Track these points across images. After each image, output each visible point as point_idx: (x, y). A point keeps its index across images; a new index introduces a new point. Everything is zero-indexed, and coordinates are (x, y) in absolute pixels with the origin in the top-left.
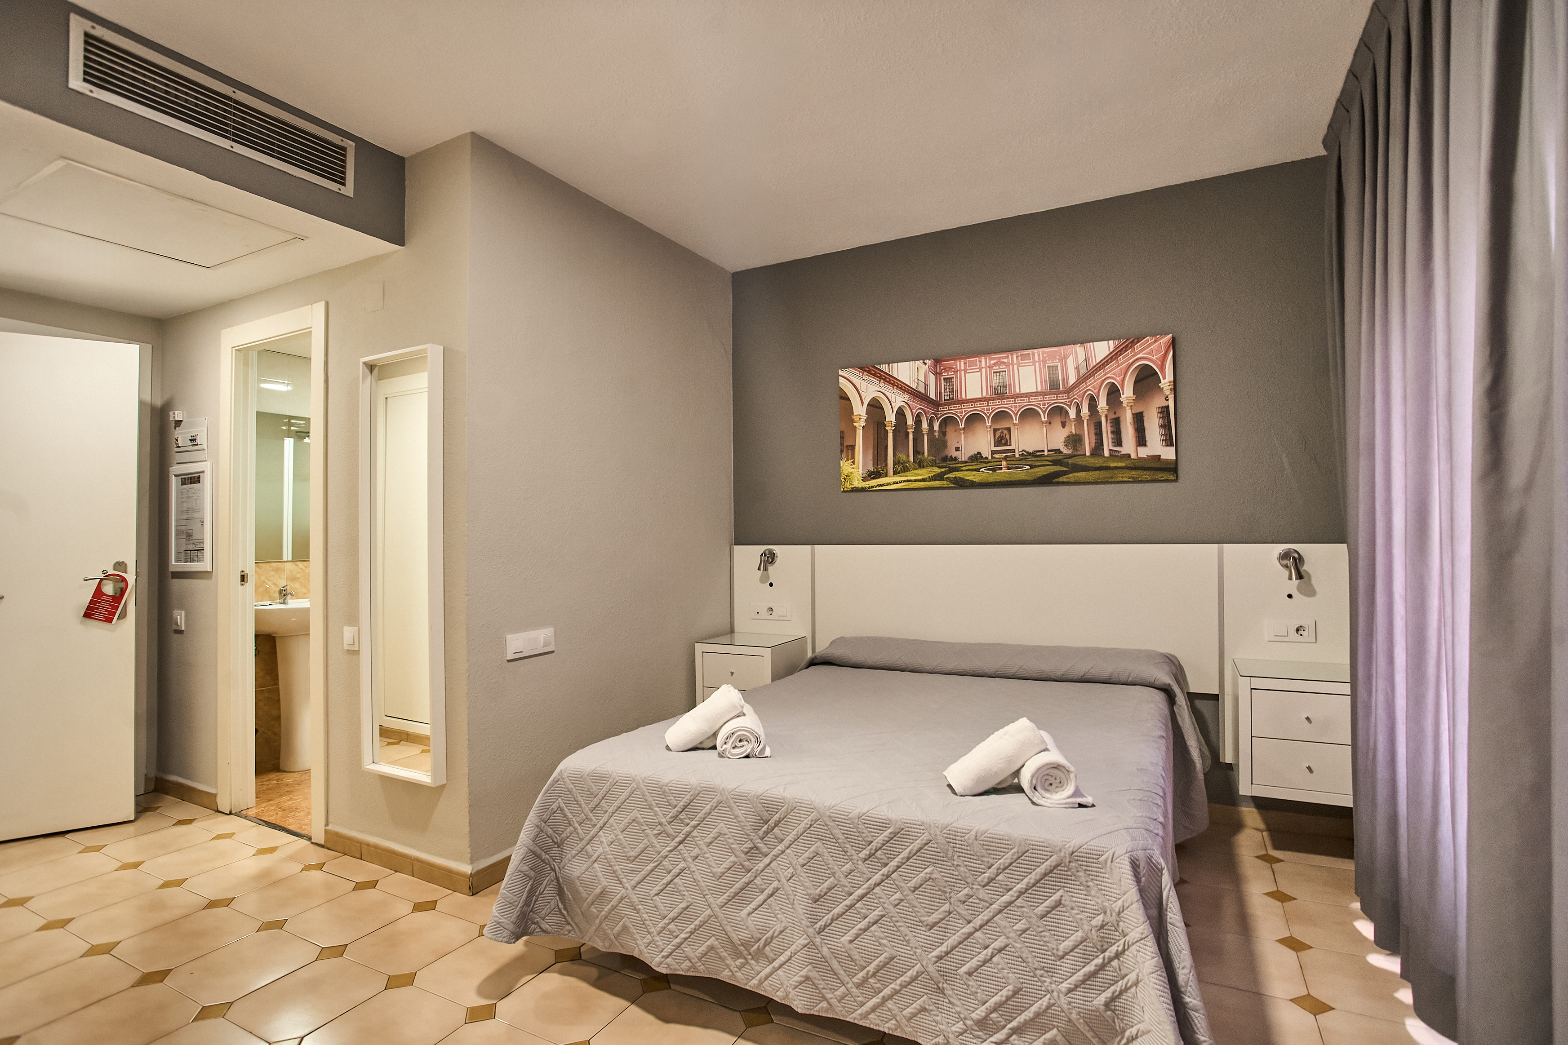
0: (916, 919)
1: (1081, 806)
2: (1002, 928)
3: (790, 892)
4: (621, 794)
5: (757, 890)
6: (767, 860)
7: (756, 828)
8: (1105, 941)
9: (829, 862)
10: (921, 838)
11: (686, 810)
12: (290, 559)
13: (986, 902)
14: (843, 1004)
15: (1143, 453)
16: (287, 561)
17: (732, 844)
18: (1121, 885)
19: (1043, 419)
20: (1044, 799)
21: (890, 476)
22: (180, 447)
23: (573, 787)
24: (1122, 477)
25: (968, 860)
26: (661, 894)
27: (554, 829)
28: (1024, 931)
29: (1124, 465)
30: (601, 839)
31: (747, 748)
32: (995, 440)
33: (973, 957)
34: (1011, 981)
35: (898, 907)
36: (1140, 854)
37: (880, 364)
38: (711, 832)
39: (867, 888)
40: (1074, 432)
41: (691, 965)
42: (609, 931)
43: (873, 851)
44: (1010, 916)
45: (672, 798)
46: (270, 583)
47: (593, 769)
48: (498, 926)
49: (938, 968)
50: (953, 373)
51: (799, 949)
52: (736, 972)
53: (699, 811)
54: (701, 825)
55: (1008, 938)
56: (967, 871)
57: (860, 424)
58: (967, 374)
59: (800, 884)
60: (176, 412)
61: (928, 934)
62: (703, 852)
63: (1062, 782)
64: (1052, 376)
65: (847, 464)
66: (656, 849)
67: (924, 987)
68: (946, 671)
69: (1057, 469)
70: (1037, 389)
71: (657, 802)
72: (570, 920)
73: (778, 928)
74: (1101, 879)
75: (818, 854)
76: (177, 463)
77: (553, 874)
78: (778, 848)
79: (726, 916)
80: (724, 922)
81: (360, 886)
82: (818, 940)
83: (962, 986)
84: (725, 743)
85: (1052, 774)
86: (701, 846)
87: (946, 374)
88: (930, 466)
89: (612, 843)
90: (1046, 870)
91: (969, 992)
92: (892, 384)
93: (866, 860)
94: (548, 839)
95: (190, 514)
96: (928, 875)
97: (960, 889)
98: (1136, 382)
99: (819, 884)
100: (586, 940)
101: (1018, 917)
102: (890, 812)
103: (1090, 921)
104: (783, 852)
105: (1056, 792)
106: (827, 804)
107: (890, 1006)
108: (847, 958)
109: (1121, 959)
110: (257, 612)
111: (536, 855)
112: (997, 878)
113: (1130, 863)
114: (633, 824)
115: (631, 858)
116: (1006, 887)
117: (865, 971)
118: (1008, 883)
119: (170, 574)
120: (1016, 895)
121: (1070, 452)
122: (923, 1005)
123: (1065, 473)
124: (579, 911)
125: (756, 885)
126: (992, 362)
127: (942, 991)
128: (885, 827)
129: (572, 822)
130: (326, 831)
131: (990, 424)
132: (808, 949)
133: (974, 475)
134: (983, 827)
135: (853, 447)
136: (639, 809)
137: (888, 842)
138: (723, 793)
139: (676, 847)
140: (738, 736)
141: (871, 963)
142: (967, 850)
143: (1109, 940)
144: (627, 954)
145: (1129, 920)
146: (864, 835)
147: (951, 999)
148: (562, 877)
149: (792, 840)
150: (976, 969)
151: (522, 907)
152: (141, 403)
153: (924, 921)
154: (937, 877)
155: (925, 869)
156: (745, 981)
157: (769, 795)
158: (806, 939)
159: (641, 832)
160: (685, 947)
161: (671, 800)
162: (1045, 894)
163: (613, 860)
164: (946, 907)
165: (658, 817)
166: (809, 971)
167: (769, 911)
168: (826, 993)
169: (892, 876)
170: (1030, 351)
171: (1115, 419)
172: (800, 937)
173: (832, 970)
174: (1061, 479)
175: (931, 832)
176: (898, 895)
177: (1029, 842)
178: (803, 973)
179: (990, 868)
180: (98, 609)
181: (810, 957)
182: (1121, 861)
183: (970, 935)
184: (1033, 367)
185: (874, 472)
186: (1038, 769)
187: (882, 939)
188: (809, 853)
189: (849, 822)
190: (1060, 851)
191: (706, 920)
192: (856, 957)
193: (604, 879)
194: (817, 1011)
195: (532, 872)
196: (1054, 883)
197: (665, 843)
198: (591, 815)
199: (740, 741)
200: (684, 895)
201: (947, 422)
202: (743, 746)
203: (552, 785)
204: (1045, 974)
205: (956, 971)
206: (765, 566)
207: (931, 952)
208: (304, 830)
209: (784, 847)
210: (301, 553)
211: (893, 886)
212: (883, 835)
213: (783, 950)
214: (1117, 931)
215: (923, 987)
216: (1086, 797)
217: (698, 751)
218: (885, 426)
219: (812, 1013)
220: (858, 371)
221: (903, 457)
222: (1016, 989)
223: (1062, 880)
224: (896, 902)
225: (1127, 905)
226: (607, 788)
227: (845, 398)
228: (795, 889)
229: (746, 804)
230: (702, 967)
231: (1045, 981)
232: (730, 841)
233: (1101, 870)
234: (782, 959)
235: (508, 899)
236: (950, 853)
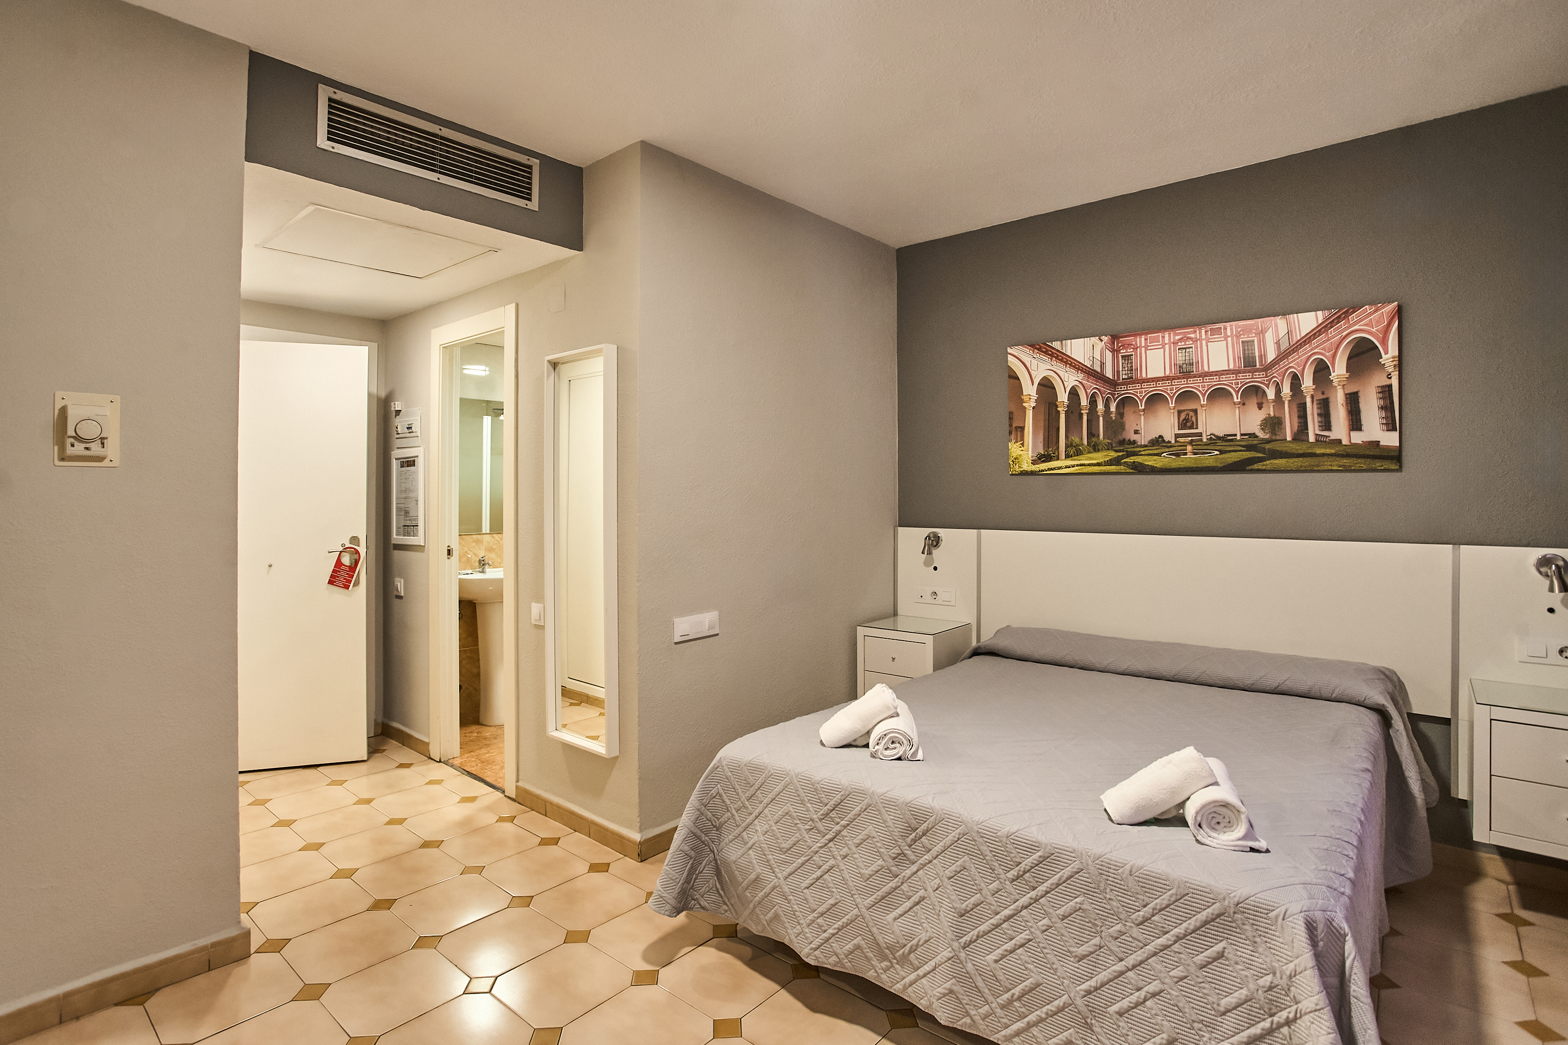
0: (1064, 948)
1: (1252, 850)
2: (1156, 971)
3: (936, 903)
4: (775, 786)
5: (904, 897)
6: (914, 868)
7: (904, 834)
8: (1273, 1004)
9: (976, 878)
10: (1071, 866)
11: (837, 809)
12: (488, 532)
13: (1139, 941)
14: (987, 1023)
15: (1357, 438)
16: (485, 534)
17: (881, 848)
18: (1293, 947)
19: (1235, 400)
20: (1209, 838)
21: (1061, 460)
22: (399, 434)
23: (731, 775)
24: (1331, 465)
25: (1121, 895)
26: (811, 888)
27: (714, 813)
28: (1181, 979)
29: (1333, 451)
30: (756, 828)
31: (899, 751)
32: (1179, 422)
33: (1124, 996)
34: (1165, 1029)
35: (1046, 933)
36: (1318, 915)
37: (1052, 342)
38: (860, 833)
39: (1014, 910)
40: (1272, 414)
41: (838, 960)
42: (761, 916)
43: (1021, 873)
44: (1166, 960)
45: (824, 796)
46: (471, 553)
47: (750, 759)
48: (661, 899)
49: (1086, 1003)
50: (1132, 350)
51: (943, 961)
52: (882, 973)
53: (849, 811)
54: (851, 825)
55: (1163, 983)
56: (1119, 905)
57: (1030, 405)
58: (1148, 351)
59: (946, 896)
60: (396, 403)
61: (1076, 965)
62: (852, 852)
63: (1231, 822)
64: (1247, 352)
65: (1015, 446)
66: (807, 843)
67: (1071, 1020)
68: (1119, 670)
69: (1252, 456)
70: (1229, 366)
71: (809, 798)
72: (726, 901)
73: (924, 937)
74: (1270, 936)
75: (965, 868)
76: (398, 448)
77: (712, 855)
78: (926, 857)
79: (872, 917)
80: (871, 924)
81: (545, 842)
82: (962, 955)
83: (1111, 1025)
84: (878, 744)
85: (1220, 813)
86: (849, 846)
87: (1124, 351)
88: (1106, 450)
89: (766, 832)
90: (1207, 917)
91: (1118, 1032)
92: (1065, 362)
93: (1013, 880)
94: (707, 822)
95: (408, 493)
96: (1079, 905)
97: (1112, 924)
98: (1350, 358)
99: (965, 899)
100: (740, 921)
101: (1175, 963)
102: (1040, 834)
103: (1257, 980)
104: (930, 862)
105: (1225, 832)
106: (976, 819)
107: (1035, 1033)
108: (991, 977)
109: (1292, 1027)
110: (461, 582)
111: (696, 837)
112: (1153, 919)
113: (1305, 923)
114: (786, 817)
115: (784, 850)
116: (1162, 929)
117: (1010, 993)
118: (1164, 925)
119: (392, 546)
120: (1173, 939)
121: (1267, 436)
122: (1069, 1038)
123: (1260, 460)
124: (735, 893)
125: (903, 891)
126: (1177, 338)
127: (1090, 1027)
128: (1035, 850)
129: (730, 809)
130: (517, 787)
131: (1173, 405)
132: (952, 963)
133: (1155, 460)
134: (1139, 862)
135: (1022, 429)
136: (792, 803)
137: (1037, 865)
138: (872, 796)
139: (826, 845)
140: (891, 738)
141: (1016, 986)
142: (1121, 884)
143: (1278, 1004)
144: (779, 940)
145: (1302, 986)
146: (1012, 855)
147: (1100, 1037)
148: (720, 860)
149: (940, 851)
150: (1127, 1011)
151: (683, 884)
152: (370, 395)
153: (1073, 952)
154: (1088, 908)
155: (1076, 898)
156: (890, 984)
157: (917, 803)
158: (950, 952)
159: (793, 825)
160: (832, 943)
161: (822, 797)
162: (1206, 943)
163: (767, 849)
164: (1096, 941)
165: (809, 813)
166: (953, 984)
167: (915, 918)
168: (970, 1009)
169: (1040, 901)
170: (1221, 325)
171: (1323, 399)
172: (945, 950)
173: (977, 987)
174: (1256, 466)
175: (1083, 861)
176: (1046, 921)
177: (1188, 885)
178: (948, 985)
179: (1145, 906)
180: (338, 577)
181: (954, 971)
182: (1295, 920)
183: (1122, 973)
184: (1225, 342)
185: (1044, 455)
186: (1204, 807)
187: (1029, 963)
188: (957, 866)
189: (997, 840)
190: (1224, 899)
191: (853, 919)
192: (1001, 978)
193: (758, 867)
194: (960, 1025)
195: (693, 852)
196: (1217, 933)
197: (816, 839)
198: (747, 803)
199: (893, 742)
200: (833, 892)
201: (1126, 402)
202: (895, 748)
203: (712, 772)
204: (1204, 1028)
205: (1106, 1008)
206: (929, 549)
207: (1080, 985)
208: (499, 783)
209: (931, 857)
210: (497, 527)
211: (1041, 911)
212: (1032, 858)
213: (927, 959)
214: (1288, 996)
215: (1069, 1019)
216: (1259, 841)
217: (851, 749)
218: (1057, 406)
219: (955, 1026)
220: (1028, 348)
221: (1076, 440)
222: (1171, 1039)
223: (1225, 931)
224: (1044, 928)
225: (1300, 970)
226: (762, 779)
227: (1014, 377)
228: (941, 901)
229: (895, 810)
230: (849, 964)
231: (1203, 1036)
232: (879, 844)
233: (1271, 927)
234: (927, 968)
235: (670, 876)
236: (1102, 885)
